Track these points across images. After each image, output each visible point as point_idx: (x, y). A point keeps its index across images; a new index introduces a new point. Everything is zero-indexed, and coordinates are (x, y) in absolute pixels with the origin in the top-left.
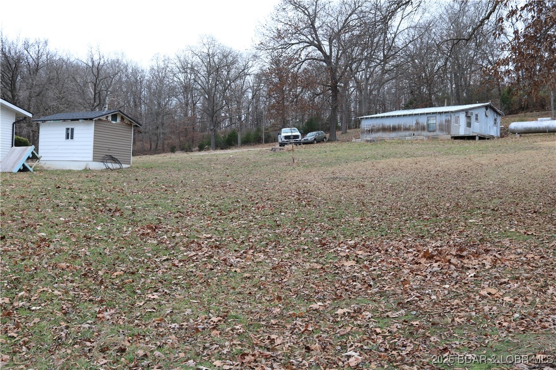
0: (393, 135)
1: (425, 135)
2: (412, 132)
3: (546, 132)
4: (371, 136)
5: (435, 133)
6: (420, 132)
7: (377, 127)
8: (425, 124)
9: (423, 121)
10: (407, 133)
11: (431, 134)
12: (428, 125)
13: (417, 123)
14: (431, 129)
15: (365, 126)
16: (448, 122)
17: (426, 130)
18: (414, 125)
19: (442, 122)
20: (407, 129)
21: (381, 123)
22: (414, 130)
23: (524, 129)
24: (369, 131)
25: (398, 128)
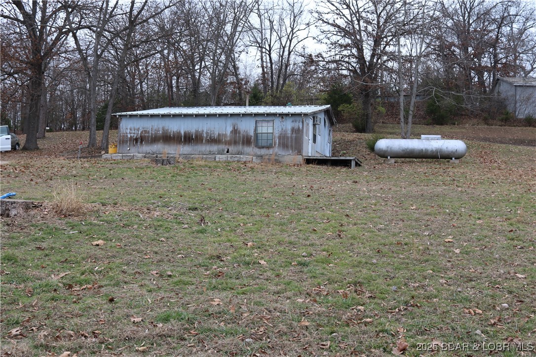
0: (186, 149)
1: (252, 153)
2: (224, 147)
3: (438, 158)
4: (140, 150)
5: (271, 151)
6: (240, 147)
7: (152, 132)
8: (252, 133)
9: (247, 127)
10: (215, 148)
11: (263, 152)
12: (256, 134)
13: (235, 131)
14: (264, 143)
15: (128, 131)
16: (298, 132)
17: (253, 145)
18: (228, 133)
19: (286, 131)
20: (213, 141)
21: (161, 127)
22: (229, 143)
23: (403, 150)
24: (136, 140)
25: (196, 137)
